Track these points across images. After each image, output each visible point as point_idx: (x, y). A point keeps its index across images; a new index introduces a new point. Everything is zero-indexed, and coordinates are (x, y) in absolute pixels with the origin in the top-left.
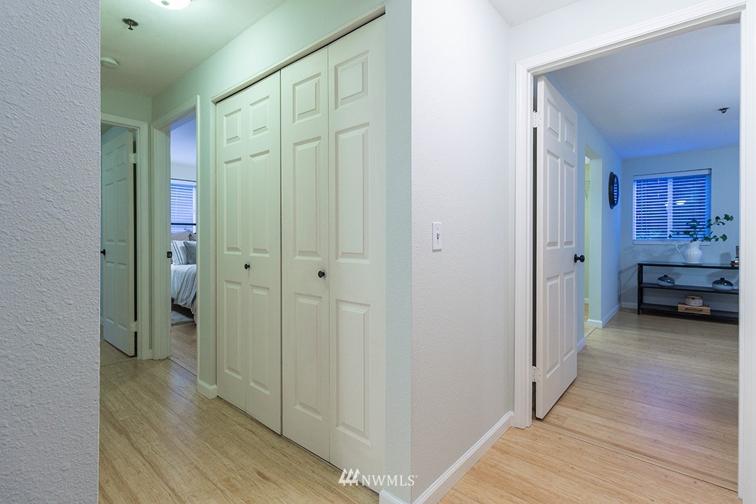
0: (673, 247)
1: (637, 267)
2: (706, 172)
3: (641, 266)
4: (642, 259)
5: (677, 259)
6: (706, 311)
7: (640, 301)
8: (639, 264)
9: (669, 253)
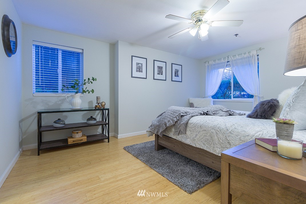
0: (62, 98)
1: (37, 115)
2: (80, 51)
3: (40, 114)
4: (41, 108)
5: (66, 106)
6: (85, 139)
7: (40, 142)
8: (38, 113)
9: (60, 102)
